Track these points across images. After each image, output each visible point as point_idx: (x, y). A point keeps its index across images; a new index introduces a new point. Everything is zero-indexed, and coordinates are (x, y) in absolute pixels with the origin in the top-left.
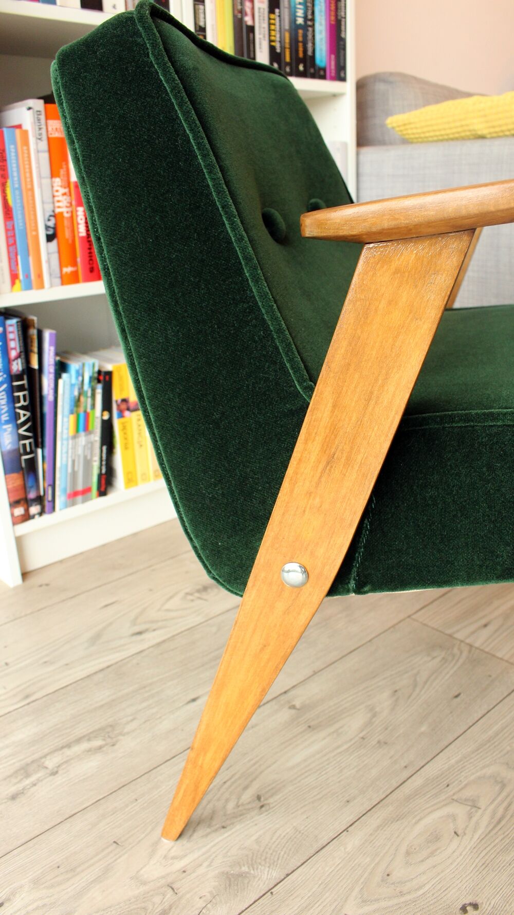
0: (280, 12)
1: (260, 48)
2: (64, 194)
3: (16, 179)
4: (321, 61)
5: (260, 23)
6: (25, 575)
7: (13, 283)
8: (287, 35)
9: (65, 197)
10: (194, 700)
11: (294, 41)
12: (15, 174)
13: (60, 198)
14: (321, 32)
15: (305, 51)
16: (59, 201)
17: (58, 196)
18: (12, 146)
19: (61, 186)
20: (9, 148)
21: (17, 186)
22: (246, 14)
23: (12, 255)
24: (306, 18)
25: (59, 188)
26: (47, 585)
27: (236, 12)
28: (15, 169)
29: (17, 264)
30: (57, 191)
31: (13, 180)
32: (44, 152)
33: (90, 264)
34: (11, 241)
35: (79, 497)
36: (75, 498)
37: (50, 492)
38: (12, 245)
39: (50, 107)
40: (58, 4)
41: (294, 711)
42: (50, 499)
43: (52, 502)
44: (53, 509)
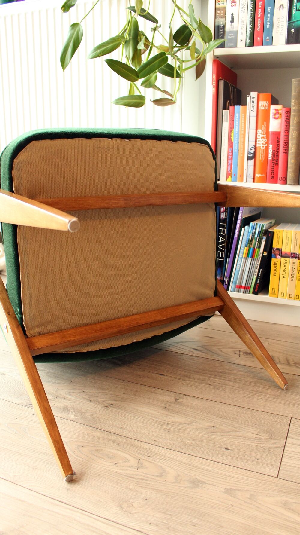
2: (263, 137)
3: (237, 129)
7: (227, 177)
9: (263, 139)
12: (237, 127)
13: (260, 139)
16: (259, 141)
17: (259, 138)
18: (237, 114)
19: (261, 134)
20: (236, 115)
21: (237, 132)
23: (229, 164)
25: (260, 135)
28: (237, 125)
29: (231, 168)
30: (259, 136)
31: (235, 130)
32: (254, 116)
33: (272, 174)
34: (230, 158)
35: (242, 289)
36: (240, 289)
37: (227, 280)
38: (230, 159)
39: (261, 95)
40: (273, 45)
41: (175, 401)
42: (226, 284)
43: (227, 286)
44: (228, 289)
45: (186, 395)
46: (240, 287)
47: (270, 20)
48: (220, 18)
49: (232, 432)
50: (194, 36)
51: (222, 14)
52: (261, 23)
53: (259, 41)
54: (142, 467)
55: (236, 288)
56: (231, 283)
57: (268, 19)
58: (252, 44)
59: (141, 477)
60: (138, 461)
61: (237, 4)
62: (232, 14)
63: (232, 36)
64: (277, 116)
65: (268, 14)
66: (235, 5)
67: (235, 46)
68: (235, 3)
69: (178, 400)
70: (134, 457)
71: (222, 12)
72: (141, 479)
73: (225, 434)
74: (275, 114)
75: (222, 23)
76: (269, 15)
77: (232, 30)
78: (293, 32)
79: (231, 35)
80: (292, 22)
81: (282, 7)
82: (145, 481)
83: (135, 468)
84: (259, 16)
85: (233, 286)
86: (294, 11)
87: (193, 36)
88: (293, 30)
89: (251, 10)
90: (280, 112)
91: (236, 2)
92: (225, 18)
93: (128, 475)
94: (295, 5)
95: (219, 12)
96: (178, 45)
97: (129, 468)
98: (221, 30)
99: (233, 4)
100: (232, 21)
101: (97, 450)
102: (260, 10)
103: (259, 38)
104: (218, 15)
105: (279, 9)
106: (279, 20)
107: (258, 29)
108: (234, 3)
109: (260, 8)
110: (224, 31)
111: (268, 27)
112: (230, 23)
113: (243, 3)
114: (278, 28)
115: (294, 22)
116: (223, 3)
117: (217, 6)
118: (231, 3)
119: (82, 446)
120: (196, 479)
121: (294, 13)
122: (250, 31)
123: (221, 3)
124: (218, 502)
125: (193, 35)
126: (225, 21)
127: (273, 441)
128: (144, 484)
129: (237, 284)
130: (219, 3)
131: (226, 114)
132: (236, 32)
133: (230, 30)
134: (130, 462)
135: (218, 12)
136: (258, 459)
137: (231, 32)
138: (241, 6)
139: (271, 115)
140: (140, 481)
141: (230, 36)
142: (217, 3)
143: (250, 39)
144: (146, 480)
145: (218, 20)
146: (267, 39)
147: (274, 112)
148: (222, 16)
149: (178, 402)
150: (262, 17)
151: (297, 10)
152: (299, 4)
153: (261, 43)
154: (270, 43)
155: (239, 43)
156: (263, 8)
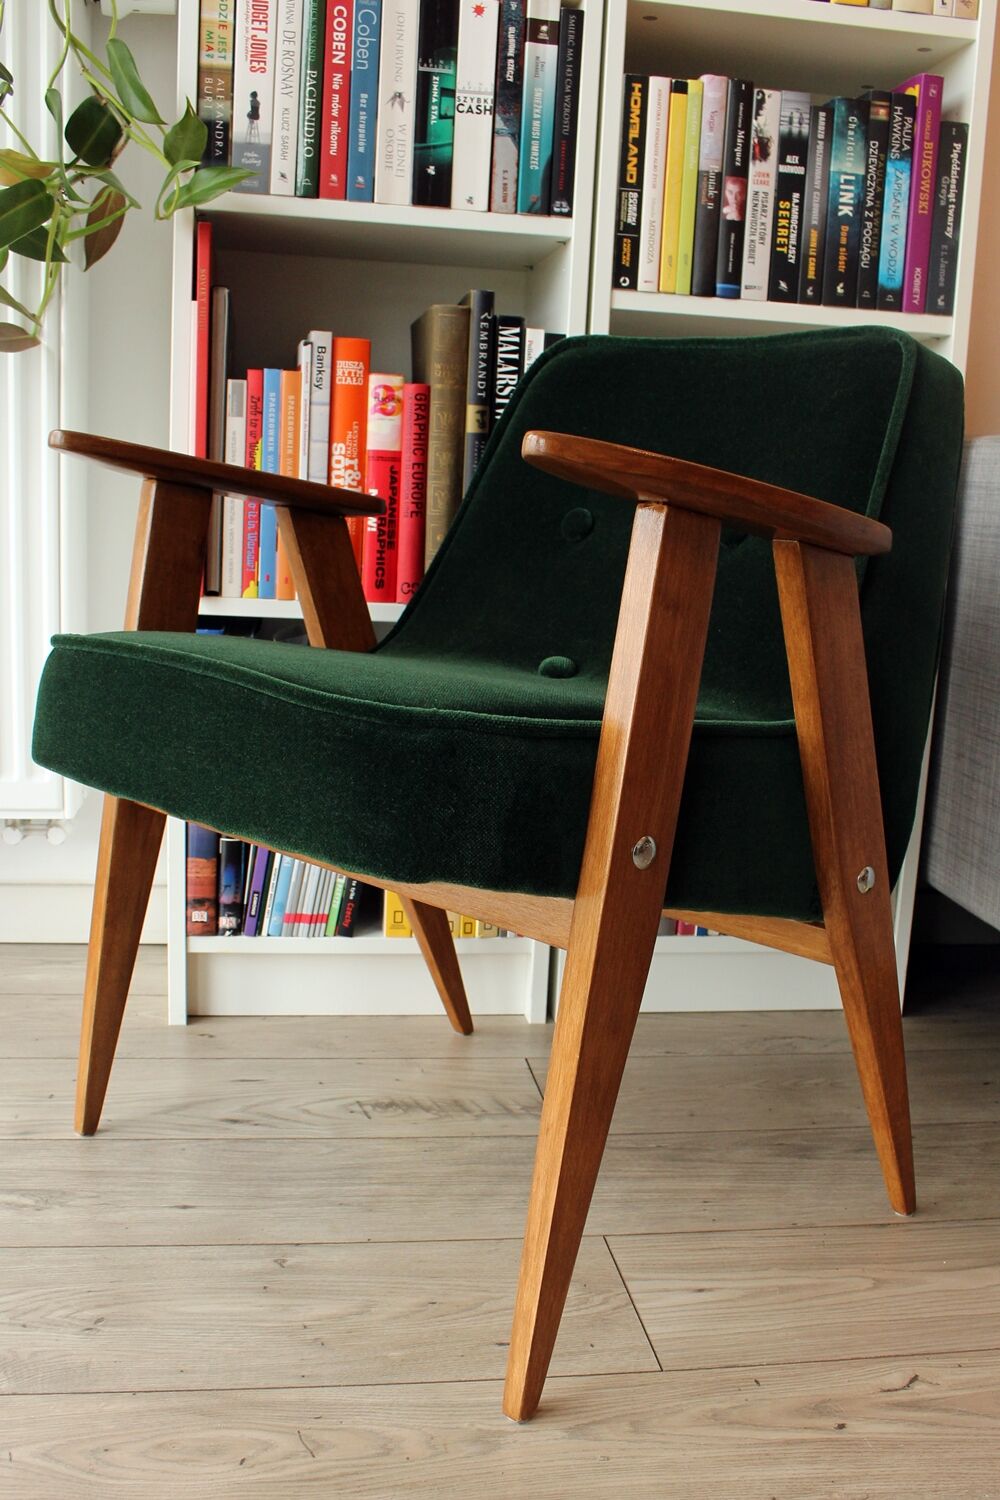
0: (802, 199)
1: (751, 257)
2: (351, 467)
3: (271, 439)
4: (891, 278)
5: (754, 216)
6: (193, 1017)
7: (245, 586)
8: (814, 236)
9: (350, 471)
10: (185, 1207)
11: (828, 245)
12: (271, 432)
13: (341, 473)
14: (895, 229)
15: (853, 259)
16: (338, 477)
17: (339, 469)
18: (273, 394)
19: (345, 456)
20: (268, 396)
21: (271, 449)
22: (727, 204)
23: (251, 545)
24: (860, 206)
25: (342, 458)
26: (211, 1036)
27: (703, 200)
28: (272, 426)
29: (257, 559)
30: (339, 462)
31: (267, 442)
32: (323, 404)
33: (377, 575)
34: (252, 525)
35: (302, 924)
36: (296, 924)
37: (255, 902)
38: (252, 531)
39: (341, 342)
40: (376, 200)
41: (277, 1266)
42: (253, 913)
43: (255, 919)
44: (258, 931)
45: (298, 1245)
46: (297, 918)
47: (366, 129)
48: (214, 98)
49: (486, 1304)
50: (130, 141)
51: (221, 86)
52: (339, 135)
53: (336, 185)
54: (320, 1446)
55: (285, 925)
56: (268, 909)
57: (361, 126)
58: (313, 191)
59: (337, 1472)
60: (298, 1436)
61: (269, 67)
62: (254, 95)
63: (252, 159)
64: (390, 406)
65: (361, 113)
66: (263, 70)
67: (265, 190)
68: (262, 65)
69: (284, 1261)
70: (279, 1432)
71: (221, 82)
72: (342, 1475)
73: (473, 1312)
74: (385, 401)
75: (220, 115)
76: (363, 116)
77: (253, 140)
78: (433, 173)
79: (249, 154)
80: (429, 148)
81: (398, 100)
82: (357, 1477)
83: (305, 1457)
84: (335, 113)
85: (274, 919)
86: (434, 117)
87: (126, 142)
88: (432, 168)
89: (311, 92)
90: (398, 394)
91: (265, 62)
92: (229, 103)
93: (299, 1478)
94: (434, 100)
95: (214, 79)
96: (81, 162)
97: (288, 1462)
98: (219, 135)
99: (255, 64)
100: (254, 114)
101: (160, 1446)
102: (336, 98)
103: (334, 177)
104: (208, 90)
105: (390, 104)
106: (390, 134)
107: (333, 151)
108: (259, 62)
109: (336, 92)
110: (227, 140)
111: (361, 150)
112: (247, 120)
113: (286, 68)
114: (389, 155)
115: (435, 147)
116: (223, 54)
117: (205, 61)
118: (249, 61)
119: (106, 1450)
120: (480, 1430)
121: (432, 122)
122: (309, 152)
123: (215, 53)
124: (570, 1462)
125: (128, 138)
126: (230, 111)
127: (598, 1299)
128: (358, 1484)
129: (287, 911)
130: (210, 52)
131: (236, 391)
132: (266, 152)
133: (248, 141)
134: (277, 1446)
135: (208, 80)
136: (592, 1346)
137: (249, 146)
138: (279, 76)
139: (372, 402)
140: (341, 1480)
141: (249, 158)
142: (204, 53)
143: (307, 175)
144: (357, 1473)
145: (210, 104)
146: (359, 183)
147: (382, 393)
148: (221, 93)
149: (290, 1267)
150: (345, 118)
151: (442, 117)
152: (446, 101)
153: (342, 193)
154: (367, 195)
155: (275, 184)
156: (346, 93)
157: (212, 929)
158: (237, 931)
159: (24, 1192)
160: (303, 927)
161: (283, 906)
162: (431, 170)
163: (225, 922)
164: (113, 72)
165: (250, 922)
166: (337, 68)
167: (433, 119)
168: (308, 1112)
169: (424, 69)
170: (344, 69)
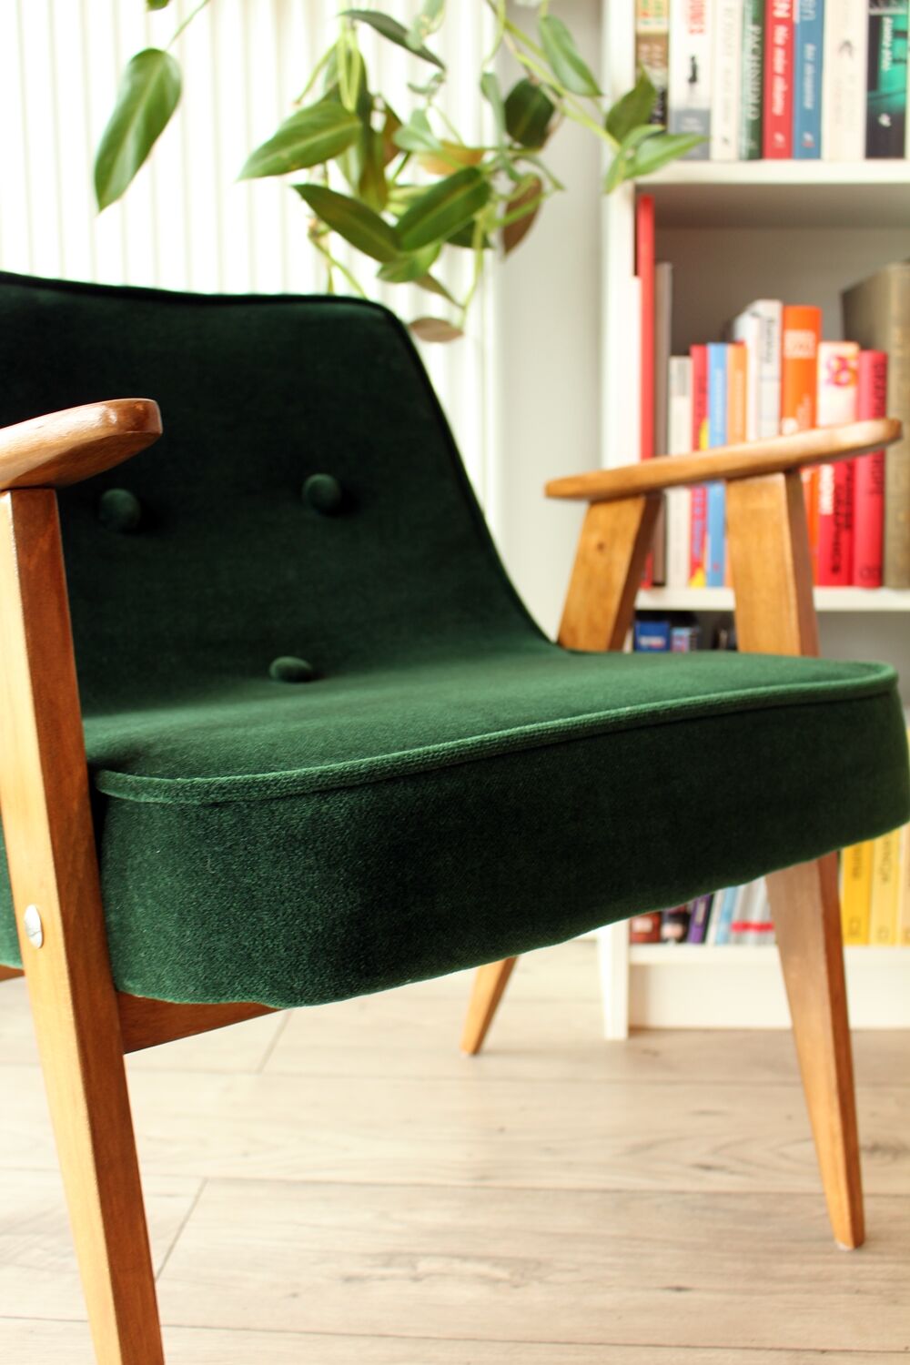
3: (717, 419)
6: (635, 1030)
7: (692, 575)
10: (679, 1289)
12: (718, 411)
18: (717, 370)
20: (713, 373)
21: (716, 429)
28: (718, 406)
31: (714, 422)
32: (773, 379)
33: (832, 558)
34: (698, 511)
35: (750, 932)
36: (745, 933)
37: (701, 912)
38: (699, 517)
39: (793, 311)
40: (823, 157)
42: (699, 921)
43: (702, 929)
44: (702, 939)
46: (744, 926)
47: (812, 82)
48: (651, 66)
50: (564, 117)
51: (657, 54)
52: (784, 92)
53: (782, 144)
55: (733, 933)
56: (714, 917)
57: (807, 80)
58: (759, 152)
61: (709, 27)
62: (693, 59)
63: (692, 125)
64: (844, 377)
65: (806, 66)
66: (703, 31)
67: (705, 155)
68: (701, 26)
71: (657, 49)
74: (838, 373)
75: (657, 81)
76: (809, 70)
77: (692, 106)
78: (886, 123)
79: (687, 121)
80: (881, 96)
81: (847, 48)
84: (779, 69)
85: (722, 928)
88: (886, 117)
89: (755, 49)
90: (853, 364)
91: (704, 22)
92: (665, 68)
94: (886, 45)
95: (651, 46)
96: (517, 145)
99: (693, 25)
100: (694, 78)
102: (780, 52)
103: (779, 137)
104: (646, 57)
105: (837, 54)
107: (778, 110)
108: (697, 24)
109: (779, 46)
110: (664, 108)
111: (807, 105)
112: (686, 85)
113: (727, 27)
114: (838, 108)
115: (887, 95)
116: (658, 19)
117: (643, 28)
118: (687, 23)
121: (885, 68)
122: (753, 113)
123: (653, 19)
125: (562, 114)
126: (666, 77)
129: (735, 919)
130: (647, 18)
131: (680, 370)
132: (705, 117)
133: (686, 107)
135: (646, 48)
137: (690, 113)
138: (719, 36)
139: (823, 374)
141: (687, 124)
142: (641, 19)
143: (751, 140)
145: (649, 71)
146: (805, 140)
147: (835, 364)
148: (657, 59)
150: (789, 75)
151: (895, 61)
152: (900, 43)
153: (786, 153)
154: (814, 152)
155: (717, 149)
156: (789, 47)
157: (654, 937)
158: (682, 939)
159: (496, 1261)
160: (751, 936)
161: (729, 915)
162: (885, 121)
163: (670, 930)
164: (546, 51)
165: (694, 931)
166: (781, 21)
167: (886, 64)
168: (784, 1156)
169: (876, 11)
170: (788, 22)
